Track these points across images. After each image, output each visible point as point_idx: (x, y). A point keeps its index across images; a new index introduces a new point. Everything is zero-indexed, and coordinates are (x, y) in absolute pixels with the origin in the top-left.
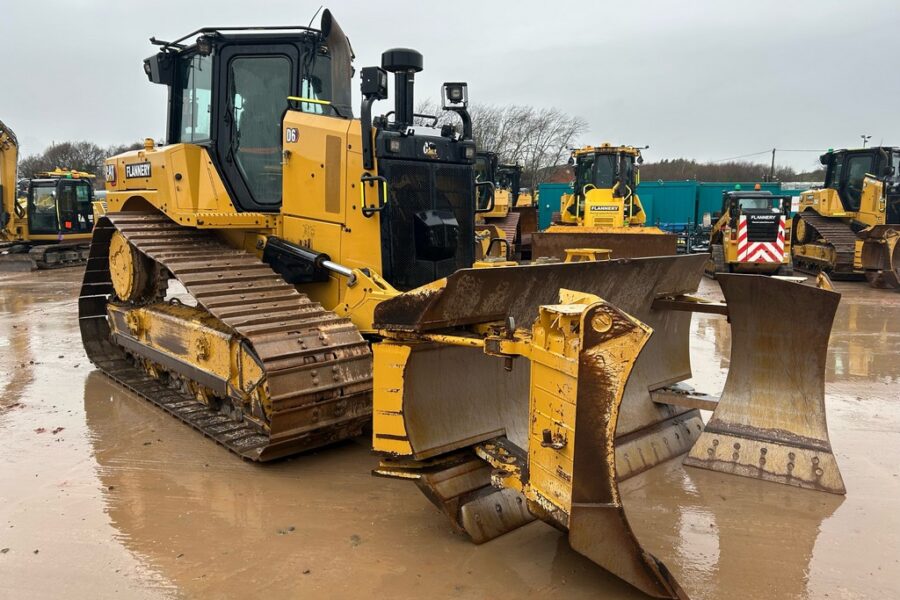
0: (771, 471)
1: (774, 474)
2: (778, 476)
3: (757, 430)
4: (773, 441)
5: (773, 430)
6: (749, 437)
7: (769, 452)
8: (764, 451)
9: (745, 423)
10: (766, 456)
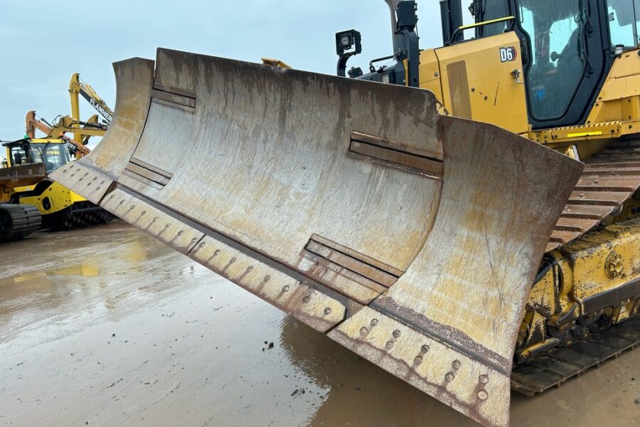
0: (423, 375)
1: (425, 380)
2: (429, 384)
3: (429, 322)
4: (442, 341)
5: (449, 328)
6: (416, 327)
7: (431, 352)
8: (425, 349)
9: (419, 311)
10: (425, 356)
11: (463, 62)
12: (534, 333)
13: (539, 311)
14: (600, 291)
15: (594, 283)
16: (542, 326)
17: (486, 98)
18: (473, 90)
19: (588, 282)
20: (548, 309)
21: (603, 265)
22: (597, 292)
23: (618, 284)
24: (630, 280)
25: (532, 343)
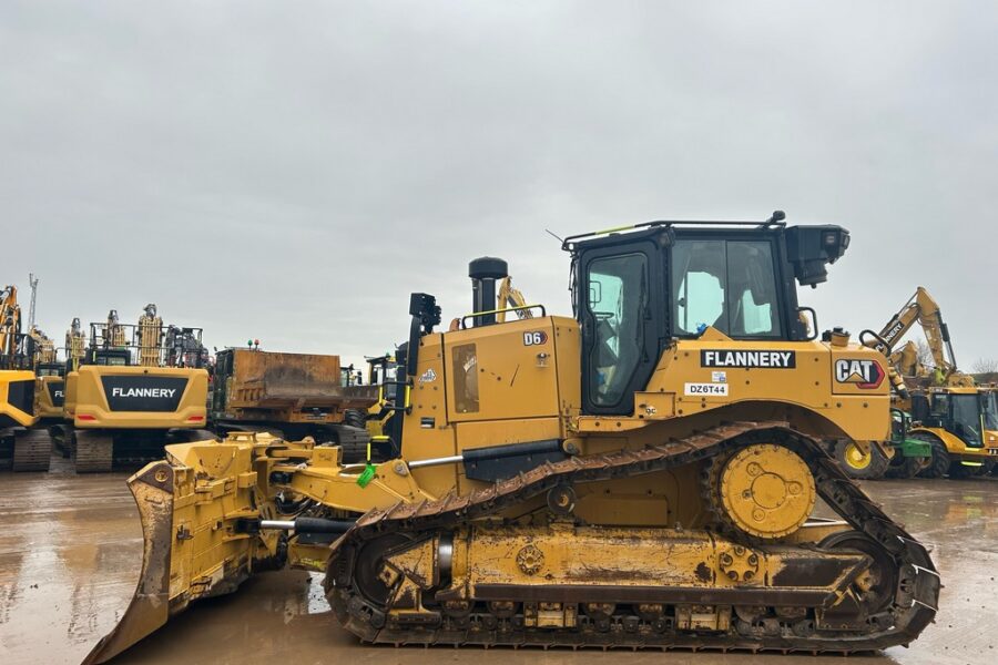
11: (474, 345)
12: (402, 596)
13: (410, 577)
14: (507, 582)
15: (498, 572)
16: (414, 594)
17: (499, 379)
18: (482, 370)
19: (489, 569)
20: (424, 579)
21: (514, 556)
22: (502, 582)
23: (537, 582)
24: (559, 583)
25: (398, 606)
